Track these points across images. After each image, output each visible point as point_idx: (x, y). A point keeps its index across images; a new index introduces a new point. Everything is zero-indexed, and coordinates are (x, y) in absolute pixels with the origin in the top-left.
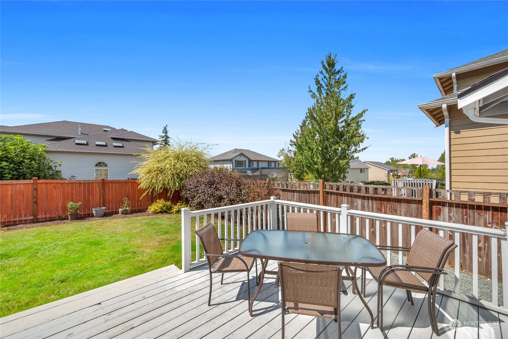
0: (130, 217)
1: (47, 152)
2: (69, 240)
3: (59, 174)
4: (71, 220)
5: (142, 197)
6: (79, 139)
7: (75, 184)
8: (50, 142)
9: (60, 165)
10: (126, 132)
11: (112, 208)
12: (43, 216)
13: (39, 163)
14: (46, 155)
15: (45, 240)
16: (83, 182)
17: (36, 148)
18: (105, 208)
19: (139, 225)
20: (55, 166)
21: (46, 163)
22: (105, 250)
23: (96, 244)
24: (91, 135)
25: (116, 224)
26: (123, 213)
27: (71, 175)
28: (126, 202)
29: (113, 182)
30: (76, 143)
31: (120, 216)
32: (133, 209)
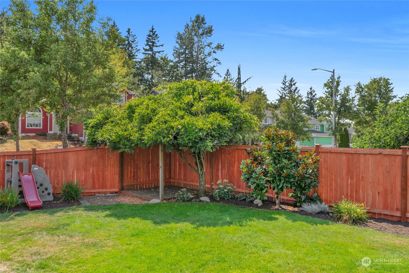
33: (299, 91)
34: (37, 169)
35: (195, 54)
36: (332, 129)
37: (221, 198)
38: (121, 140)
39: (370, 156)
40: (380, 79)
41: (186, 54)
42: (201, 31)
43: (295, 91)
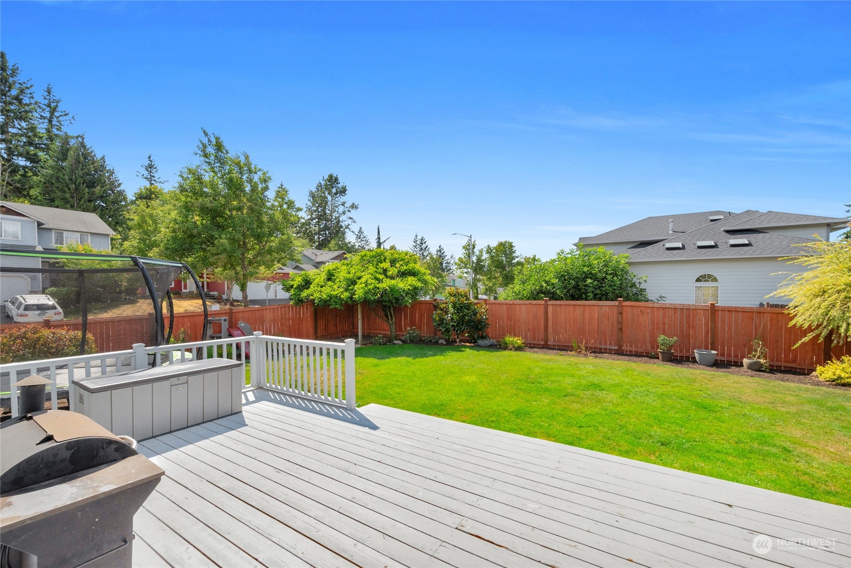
0: (769, 377)
1: (629, 264)
2: (664, 390)
3: (644, 293)
4: (663, 361)
5: (798, 345)
6: (671, 241)
7: (668, 310)
8: (633, 249)
9: (645, 281)
10: (756, 216)
11: (729, 355)
12: (629, 348)
13: (621, 279)
14: (630, 268)
15: (634, 380)
16: (679, 306)
17: (618, 260)
18: (716, 352)
19: (792, 399)
20: (640, 283)
21: (629, 278)
22: (723, 424)
23: (706, 408)
24: (689, 232)
25: (739, 386)
26: (752, 367)
27: (659, 295)
28: (759, 349)
29: (730, 310)
30: (666, 248)
31: (745, 372)
32: (773, 363)
33: (429, 249)
34: (243, 325)
35: (328, 212)
36: (470, 284)
37: (410, 341)
38: (331, 298)
39: (523, 305)
40: (506, 242)
41: (319, 212)
42: (334, 190)
43: (425, 248)
